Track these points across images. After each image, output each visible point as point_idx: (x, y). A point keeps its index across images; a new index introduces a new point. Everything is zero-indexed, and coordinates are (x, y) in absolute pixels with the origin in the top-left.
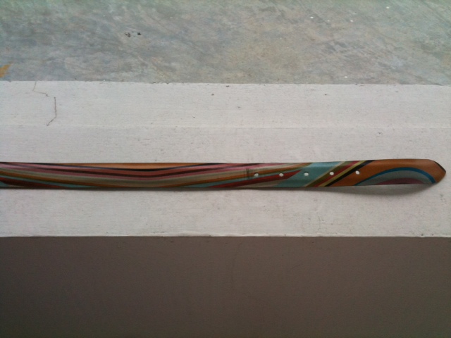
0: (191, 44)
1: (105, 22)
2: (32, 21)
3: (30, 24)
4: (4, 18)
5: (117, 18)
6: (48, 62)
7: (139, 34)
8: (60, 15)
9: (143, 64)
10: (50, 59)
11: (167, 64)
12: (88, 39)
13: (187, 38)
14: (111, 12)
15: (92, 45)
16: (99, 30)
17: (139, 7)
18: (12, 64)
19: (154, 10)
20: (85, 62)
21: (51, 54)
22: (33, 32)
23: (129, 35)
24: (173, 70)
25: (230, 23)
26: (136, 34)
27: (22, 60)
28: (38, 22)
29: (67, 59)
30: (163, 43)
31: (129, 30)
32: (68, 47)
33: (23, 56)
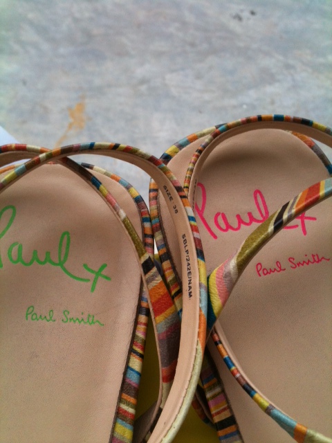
4: (31, 16)
6: (143, 88)
7: (253, 13)
10: (143, 81)
12: (180, 34)
13: (326, 8)
15: (193, 45)
16: (189, 17)
18: (87, 101)
21: (140, 72)
22: (89, 36)
23: (239, 18)
26: (246, 14)
27: (100, 91)
29: (168, 76)
30: (296, 23)
31: (235, 9)
32: (159, 55)
33: (97, 81)
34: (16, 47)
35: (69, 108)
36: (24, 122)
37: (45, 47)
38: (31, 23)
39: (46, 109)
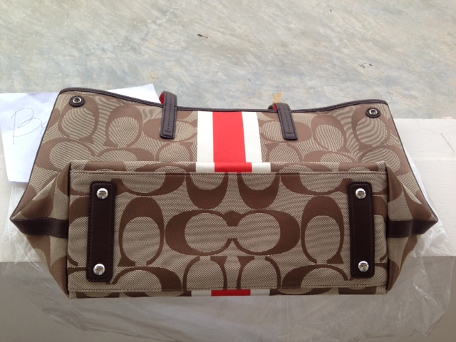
1: (338, 54)
2: (276, 52)
3: (275, 54)
4: (251, 49)
5: (345, 51)
6: (312, 91)
7: (371, 65)
8: (297, 48)
9: (389, 93)
10: (312, 88)
11: (407, 92)
12: (332, 69)
13: (410, 69)
14: (337, 44)
16: (336, 62)
17: (358, 41)
18: (282, 93)
19: (371, 43)
20: (341, 90)
21: (310, 83)
22: (283, 63)
24: (415, 98)
25: (437, 56)
26: (367, 65)
27: (289, 89)
28: (282, 53)
29: (325, 88)
30: (394, 74)
31: (361, 62)
32: (320, 77)
33: (287, 85)
34: (245, 63)
35: (273, 95)
36: (250, 98)
37: (260, 65)
38: (252, 53)
39: (261, 93)
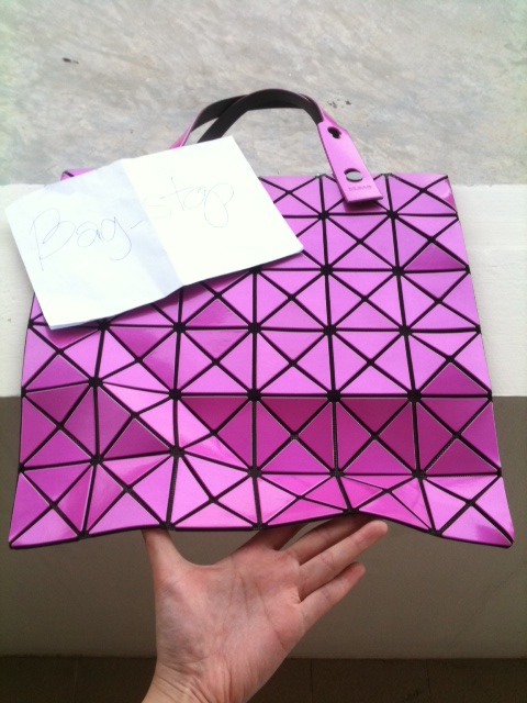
0: (426, 117)
